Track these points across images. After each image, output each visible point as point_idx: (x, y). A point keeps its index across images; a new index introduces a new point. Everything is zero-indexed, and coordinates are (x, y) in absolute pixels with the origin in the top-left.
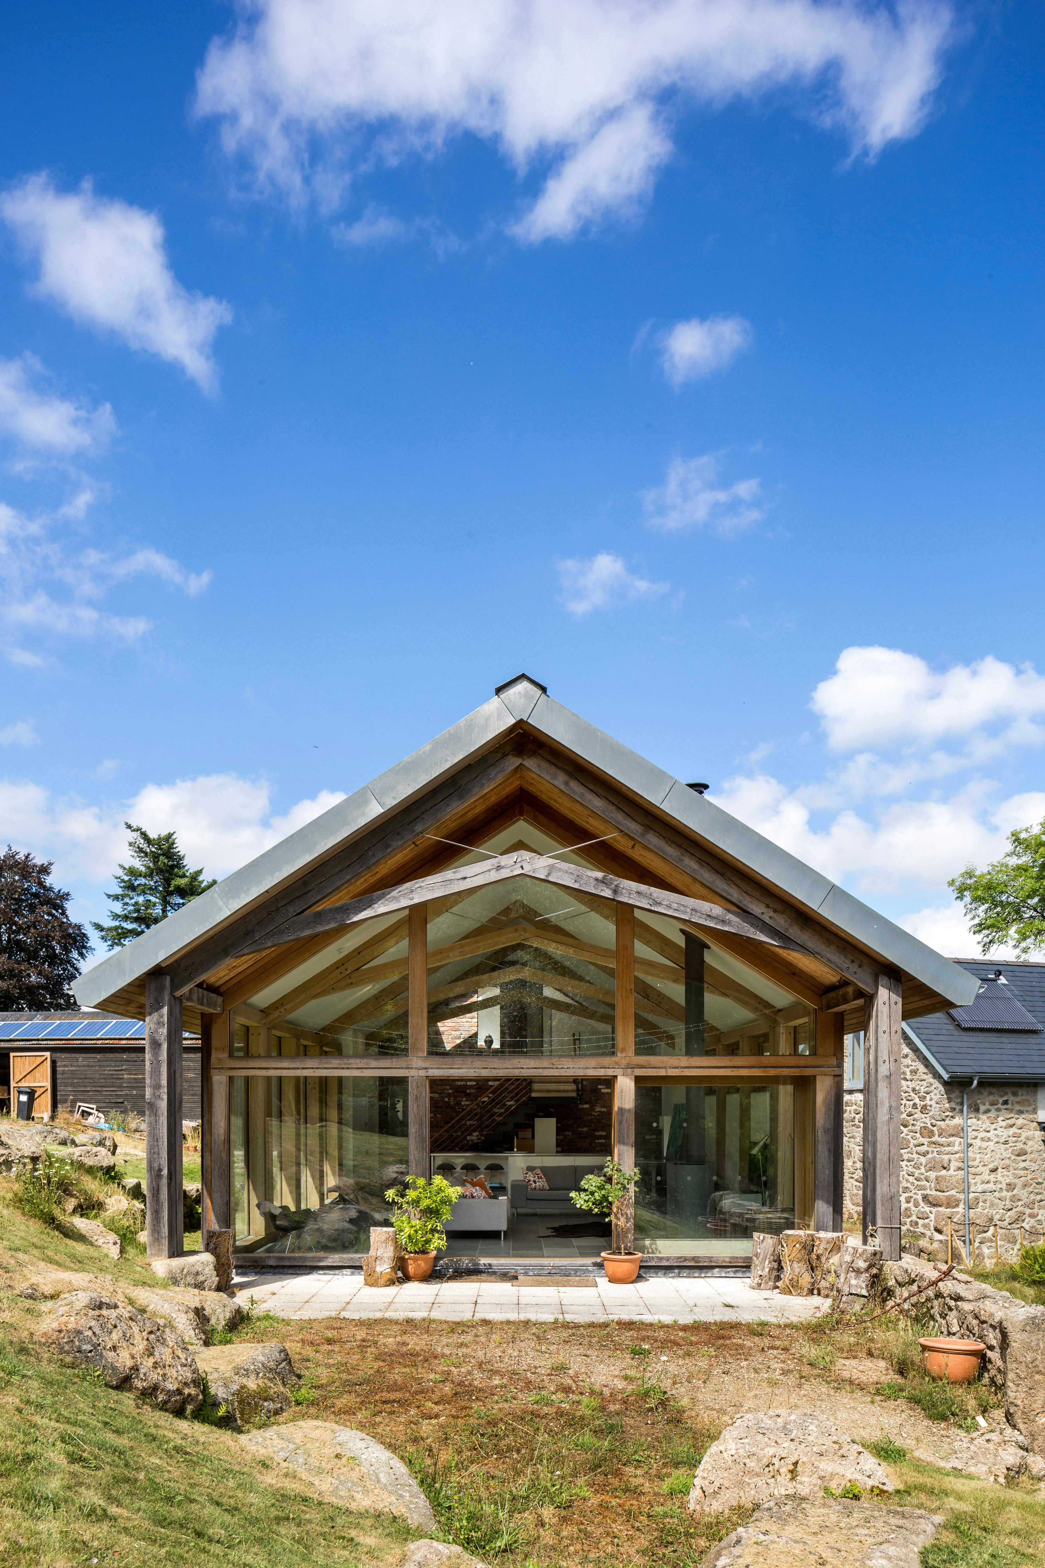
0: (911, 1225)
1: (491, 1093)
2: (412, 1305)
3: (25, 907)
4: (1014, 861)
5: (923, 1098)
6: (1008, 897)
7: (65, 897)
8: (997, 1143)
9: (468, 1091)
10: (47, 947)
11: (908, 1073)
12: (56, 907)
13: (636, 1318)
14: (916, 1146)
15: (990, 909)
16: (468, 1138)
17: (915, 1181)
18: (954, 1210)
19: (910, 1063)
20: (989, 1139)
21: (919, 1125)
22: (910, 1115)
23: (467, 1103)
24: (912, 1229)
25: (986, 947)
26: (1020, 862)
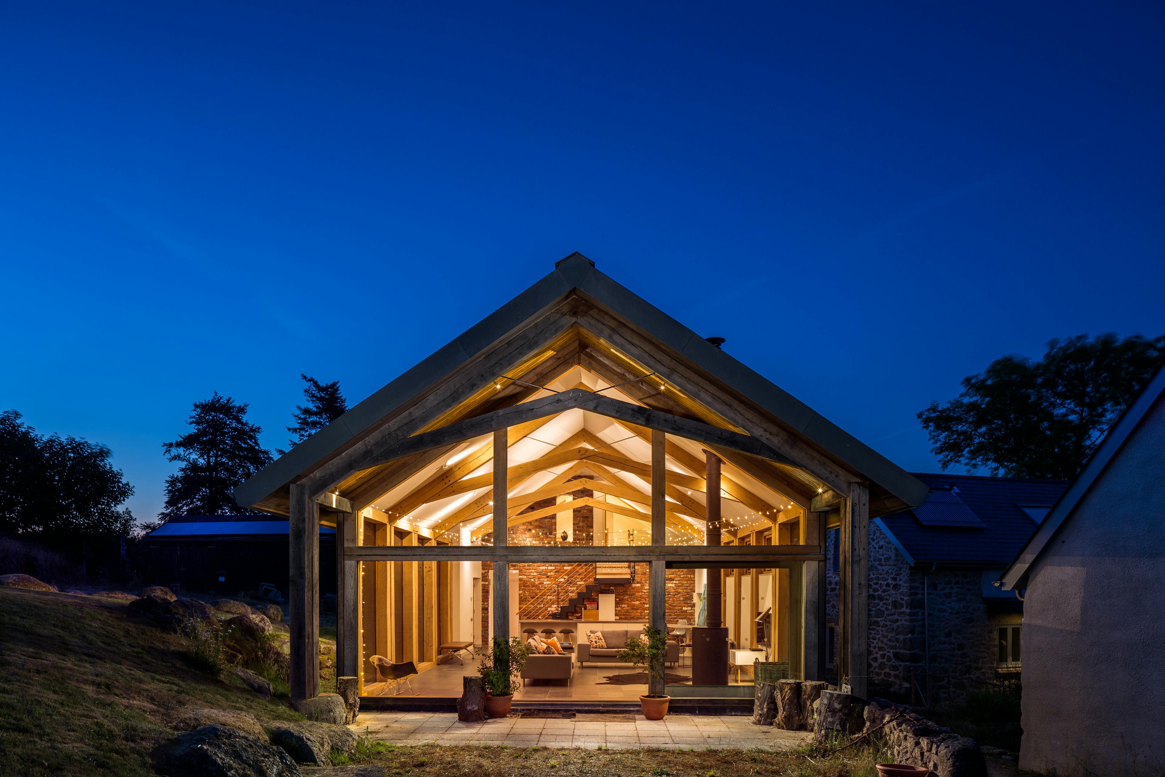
0: (885, 676)
1: (566, 575)
2: (492, 736)
3: (228, 437)
4: (966, 400)
5: (895, 579)
6: (962, 427)
7: (257, 430)
8: (951, 613)
9: (549, 574)
10: (243, 467)
11: (883, 560)
12: (251, 438)
13: (662, 746)
14: (888, 615)
15: (948, 436)
16: (549, 609)
17: (888, 642)
18: (917, 664)
19: (885, 552)
20: (945, 611)
21: (891, 600)
22: (884, 591)
23: (548, 583)
24: (885, 678)
25: (945, 465)
26: (972, 400)
